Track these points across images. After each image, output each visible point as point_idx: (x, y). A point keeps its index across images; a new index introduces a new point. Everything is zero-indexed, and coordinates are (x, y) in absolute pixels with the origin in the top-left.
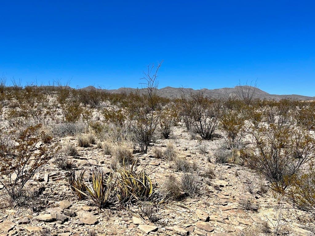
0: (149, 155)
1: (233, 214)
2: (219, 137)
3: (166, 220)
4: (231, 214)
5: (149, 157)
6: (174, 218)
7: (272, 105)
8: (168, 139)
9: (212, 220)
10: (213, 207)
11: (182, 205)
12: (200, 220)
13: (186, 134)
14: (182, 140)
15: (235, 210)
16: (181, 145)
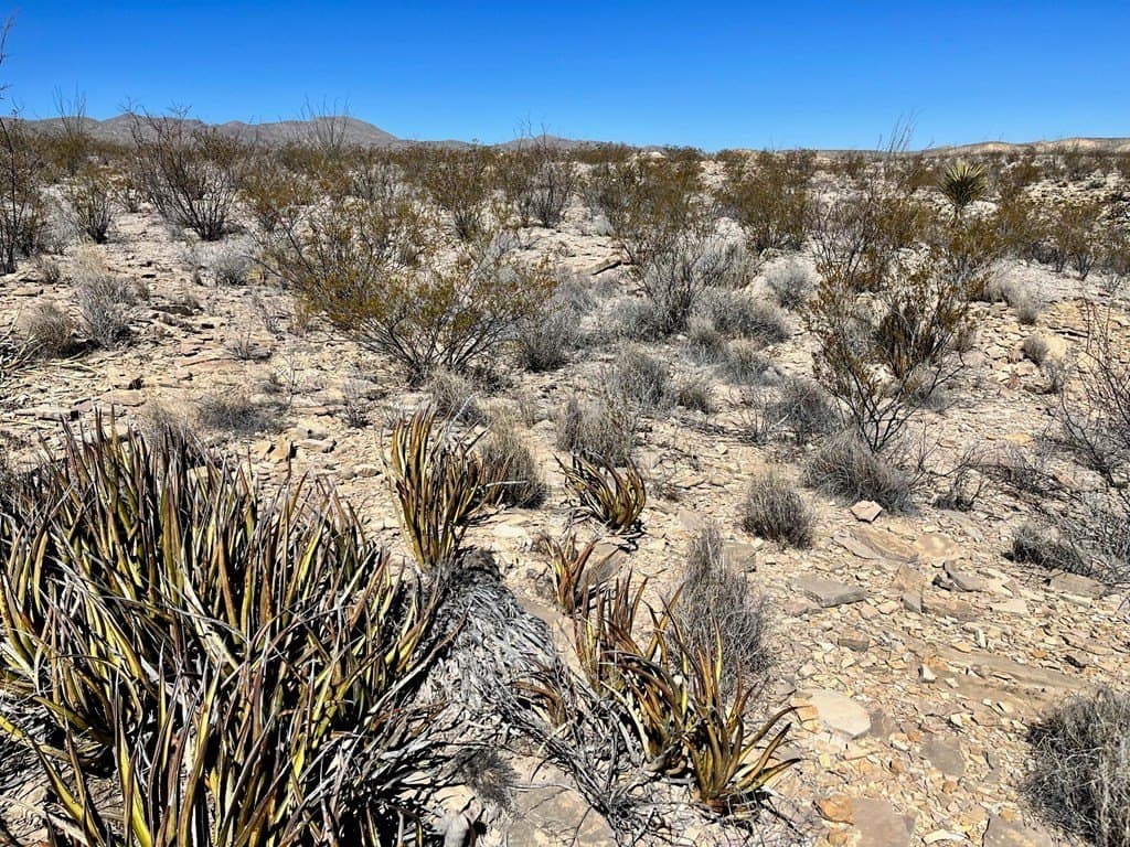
0: (20, 278)
1: (209, 369)
2: (239, 230)
3: (22, 398)
4: (203, 370)
5: (22, 280)
6: (43, 391)
7: (389, 158)
8: (105, 243)
9: (148, 386)
10: (161, 362)
11: (77, 364)
12: (117, 387)
13: (159, 230)
14: (142, 245)
15: (213, 362)
16: (137, 255)
